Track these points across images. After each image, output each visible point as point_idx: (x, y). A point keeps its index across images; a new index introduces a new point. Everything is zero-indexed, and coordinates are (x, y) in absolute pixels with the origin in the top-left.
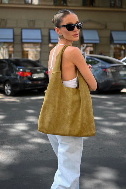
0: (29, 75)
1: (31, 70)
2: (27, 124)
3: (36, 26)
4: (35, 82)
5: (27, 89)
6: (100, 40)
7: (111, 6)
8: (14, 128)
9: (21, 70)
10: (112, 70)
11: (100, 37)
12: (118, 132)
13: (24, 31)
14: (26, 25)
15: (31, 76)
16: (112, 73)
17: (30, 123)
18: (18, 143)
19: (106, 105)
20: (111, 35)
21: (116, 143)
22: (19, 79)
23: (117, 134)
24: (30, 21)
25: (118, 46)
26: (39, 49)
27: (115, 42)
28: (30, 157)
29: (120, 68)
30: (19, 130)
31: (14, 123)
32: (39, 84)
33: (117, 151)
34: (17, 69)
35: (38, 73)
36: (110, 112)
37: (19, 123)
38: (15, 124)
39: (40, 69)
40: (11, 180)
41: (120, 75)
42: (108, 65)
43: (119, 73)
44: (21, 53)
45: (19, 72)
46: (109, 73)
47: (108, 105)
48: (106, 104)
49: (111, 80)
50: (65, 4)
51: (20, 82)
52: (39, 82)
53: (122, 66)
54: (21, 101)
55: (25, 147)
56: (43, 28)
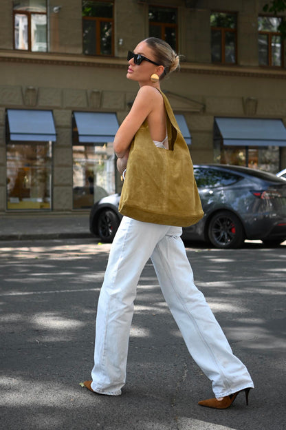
3: (41, 103)
6: (191, 138)
7: (214, 62)
13: (11, 114)
14: (17, 101)
20: (215, 125)
24: (28, 90)
27: (226, 143)
56: (57, 108)
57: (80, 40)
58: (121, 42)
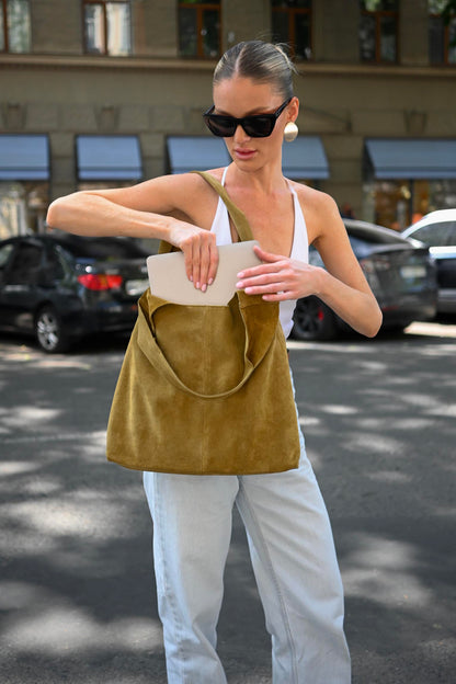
0: (116, 286)
1: (122, 269)
3: (123, 126)
6: (330, 170)
9: (89, 269)
10: (379, 265)
11: (330, 159)
13: (83, 142)
14: (90, 123)
15: (123, 286)
16: (379, 273)
19: (364, 372)
20: (366, 152)
21: (409, 480)
22: (84, 299)
24: (104, 109)
25: (386, 187)
27: (379, 175)
29: (401, 258)
34: (77, 267)
35: (144, 277)
41: (403, 280)
42: (365, 250)
43: (399, 274)
45: (83, 276)
46: (368, 274)
47: (370, 372)
48: (362, 368)
50: (213, 54)
51: (86, 307)
53: (409, 250)
54: (95, 365)
56: (146, 132)
57: (174, 38)
58: (231, 37)
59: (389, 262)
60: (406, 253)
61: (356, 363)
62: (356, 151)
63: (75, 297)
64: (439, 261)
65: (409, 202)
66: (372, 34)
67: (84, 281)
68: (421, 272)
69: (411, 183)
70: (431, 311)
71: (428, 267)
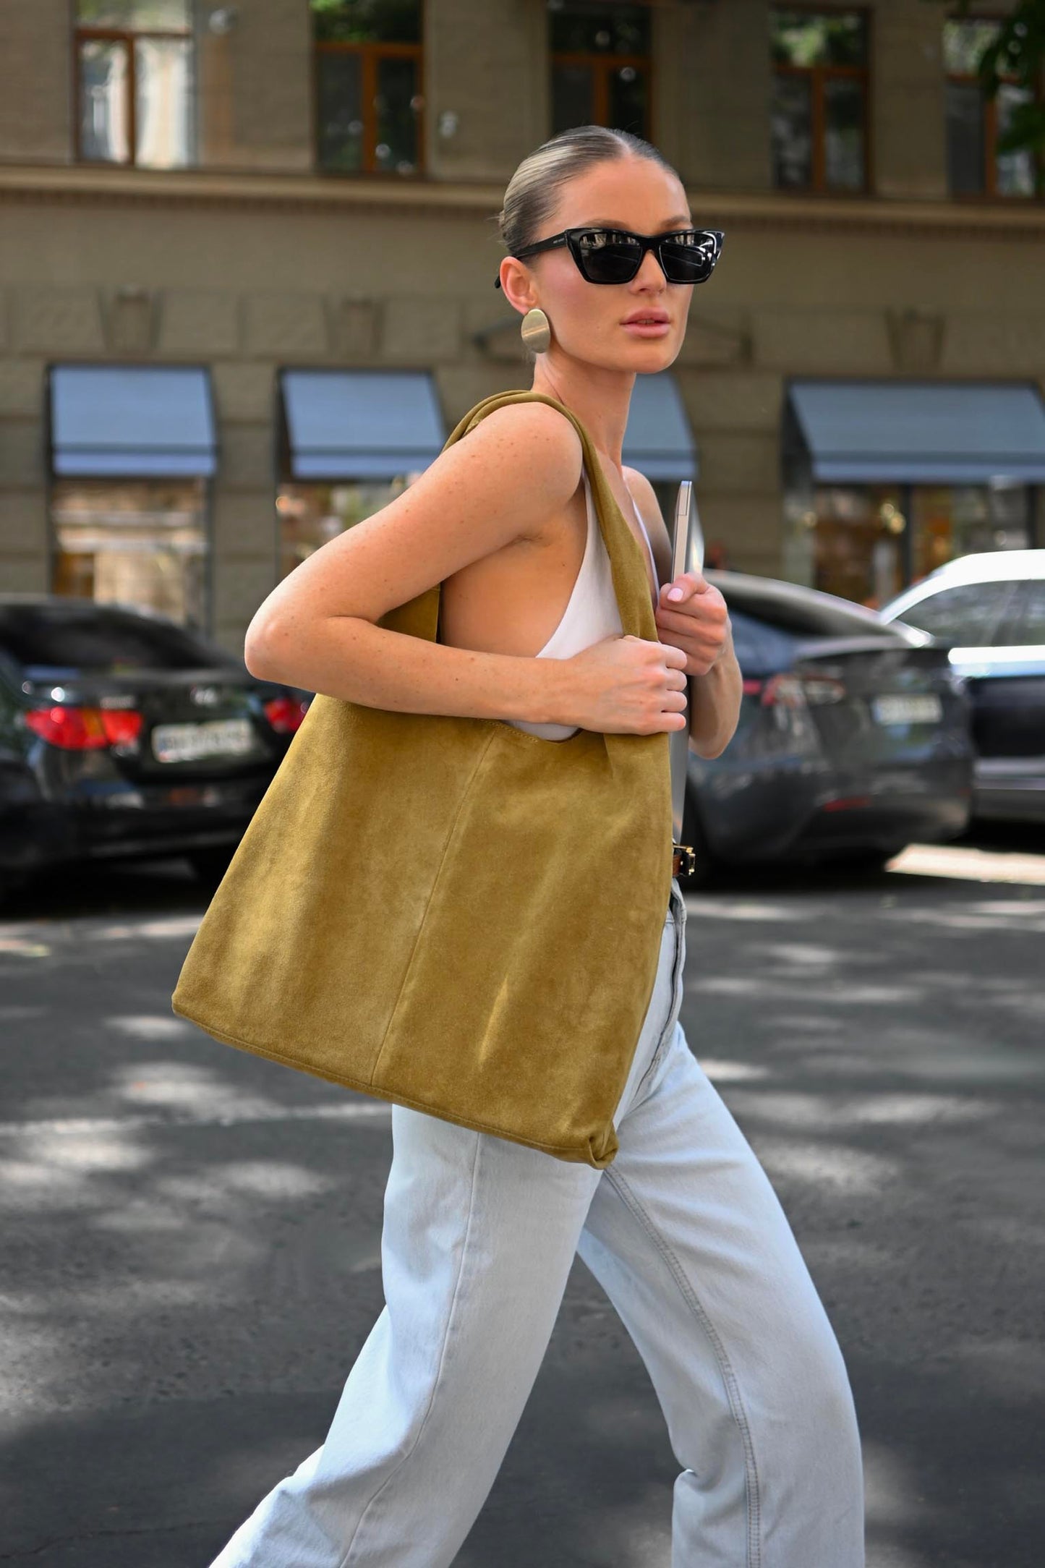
0: (127, 743)
1: (142, 694)
2: (136, 1122)
3: (171, 343)
4: (179, 798)
5: (109, 849)
6: (698, 458)
7: (782, 185)
8: (26, 1159)
9: (58, 694)
10: (816, 690)
11: (698, 431)
12: (891, 1168)
13: (65, 382)
14: (85, 334)
15: (146, 740)
16: (815, 710)
17: (155, 1120)
18: (73, 1270)
19: (778, 971)
20: (789, 414)
21: (885, 1256)
22: (40, 773)
23: (885, 1184)
24: (123, 300)
25: (845, 506)
26: (187, 541)
27: (824, 471)
28: (180, 1375)
29: (875, 670)
30: (70, 1169)
31: (21, 1118)
32: (206, 810)
33: (896, 1310)
34: (26, 688)
35: (201, 717)
36: (813, 1023)
37: (65, 1115)
38: (32, 1129)
39: (217, 687)
40: (42, 1553)
41: (880, 730)
42: (776, 650)
43: (871, 714)
44: (40, 570)
45: (42, 710)
46: (788, 711)
47: (794, 972)
48: (773, 961)
49: (806, 768)
50: (404, 168)
51: (47, 793)
52: (211, 798)
53: (897, 651)
54: (60, 948)
55: (135, 1295)
56: (226, 358)
57: (303, 125)
58: (449, 124)
59: (841, 682)
60: (889, 660)
61: (756, 948)
62: (766, 411)
63: (20, 769)
64: (975, 684)
65: (902, 542)
66: (803, 125)
67: (42, 725)
68: (927, 710)
69: (904, 492)
70: (955, 814)
71: (945, 696)
